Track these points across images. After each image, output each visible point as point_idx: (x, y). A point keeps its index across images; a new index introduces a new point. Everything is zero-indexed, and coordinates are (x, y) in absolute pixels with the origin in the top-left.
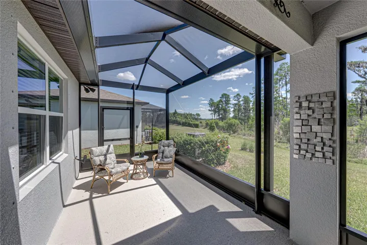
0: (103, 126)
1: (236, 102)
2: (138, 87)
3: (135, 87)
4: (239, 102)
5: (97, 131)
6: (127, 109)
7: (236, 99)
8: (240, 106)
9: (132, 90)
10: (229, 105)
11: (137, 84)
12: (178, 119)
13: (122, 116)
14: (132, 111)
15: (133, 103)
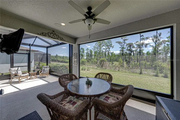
0: (13, 61)
1: (87, 52)
2: (32, 45)
3: (31, 45)
4: (88, 52)
5: (10, 64)
6: (27, 54)
7: (87, 50)
8: (88, 53)
9: (29, 46)
10: (84, 53)
11: (32, 44)
12: (59, 59)
13: (23, 57)
14: (29, 55)
15: (30, 51)
